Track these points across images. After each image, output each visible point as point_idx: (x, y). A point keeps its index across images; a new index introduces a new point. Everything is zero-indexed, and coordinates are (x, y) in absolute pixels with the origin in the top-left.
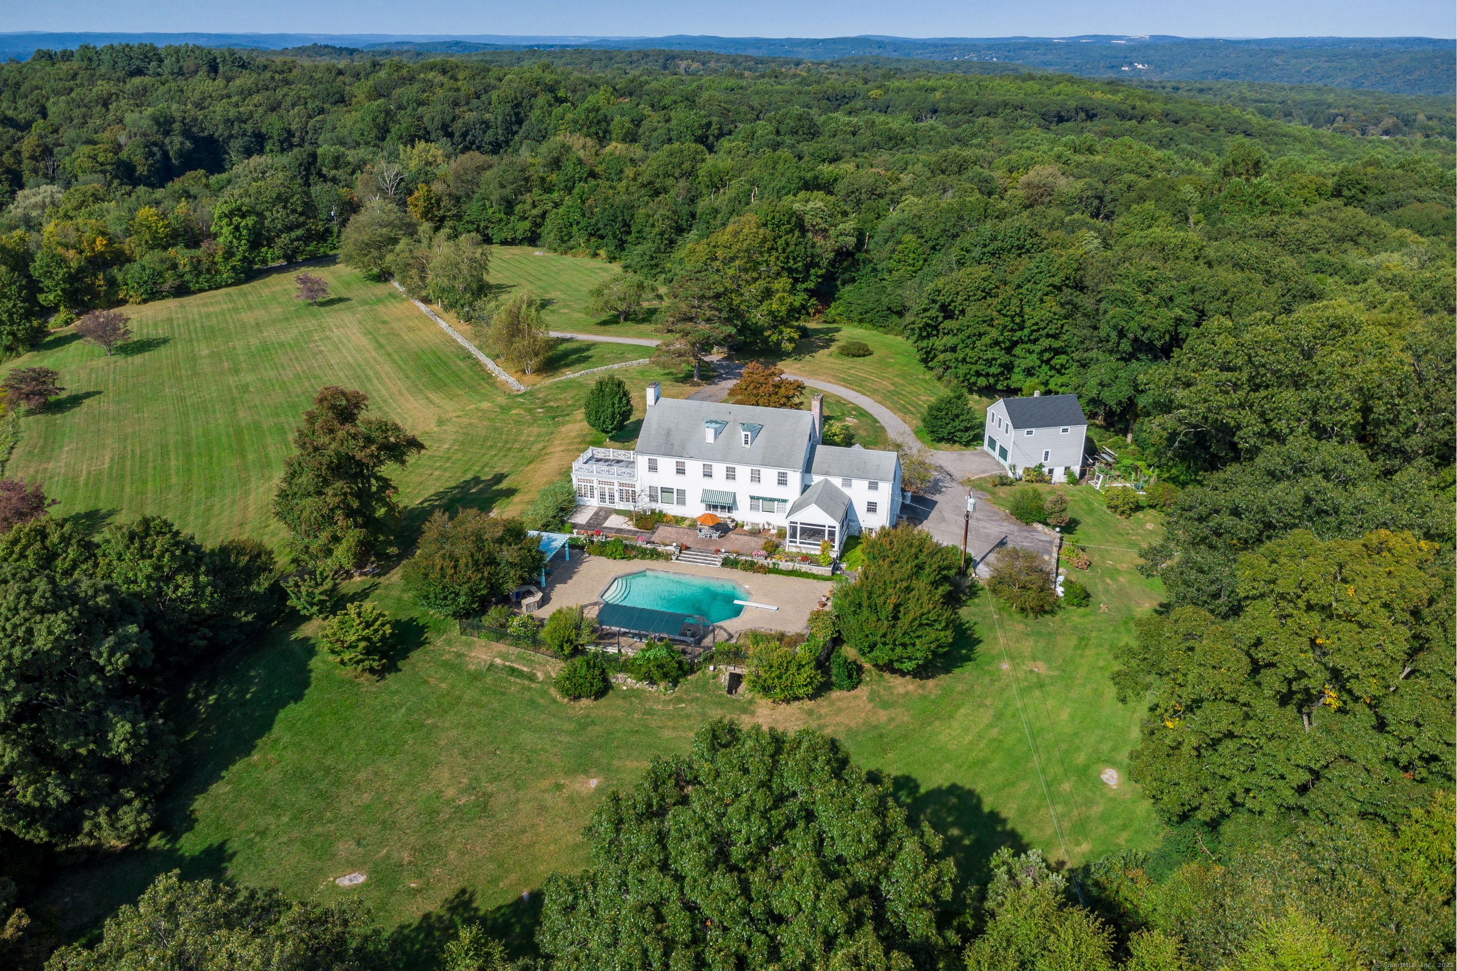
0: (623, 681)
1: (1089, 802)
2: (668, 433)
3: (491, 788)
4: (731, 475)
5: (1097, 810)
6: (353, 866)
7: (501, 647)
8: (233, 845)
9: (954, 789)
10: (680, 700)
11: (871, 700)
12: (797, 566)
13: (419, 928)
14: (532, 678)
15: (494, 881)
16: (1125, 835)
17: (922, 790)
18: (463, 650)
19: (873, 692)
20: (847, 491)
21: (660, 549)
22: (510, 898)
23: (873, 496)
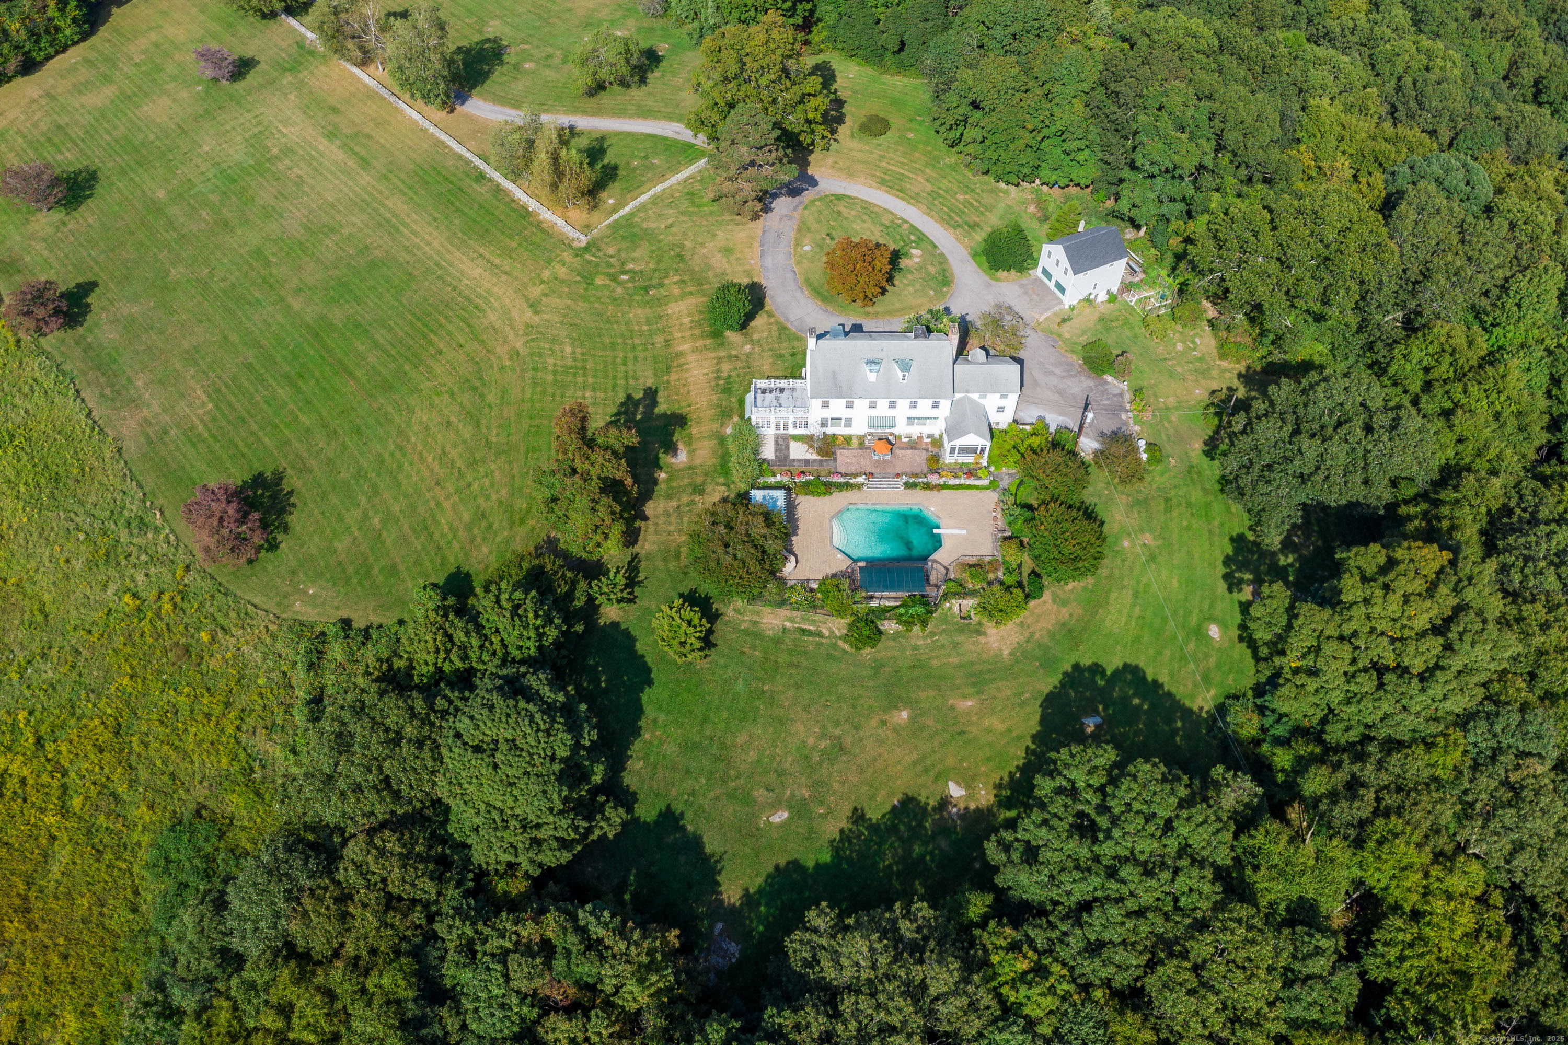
0: (890, 626)
1: (1207, 656)
2: (834, 376)
3: (838, 732)
4: (893, 405)
5: (1212, 661)
6: (775, 806)
7: (785, 612)
8: (678, 807)
9: (1126, 666)
10: (933, 634)
11: (1054, 601)
12: (963, 481)
13: (841, 840)
14: (820, 635)
15: (872, 797)
16: (1231, 676)
17: (1109, 673)
18: (755, 618)
19: (1053, 594)
20: (982, 401)
21: (852, 481)
22: (888, 808)
23: (1002, 403)
